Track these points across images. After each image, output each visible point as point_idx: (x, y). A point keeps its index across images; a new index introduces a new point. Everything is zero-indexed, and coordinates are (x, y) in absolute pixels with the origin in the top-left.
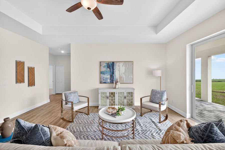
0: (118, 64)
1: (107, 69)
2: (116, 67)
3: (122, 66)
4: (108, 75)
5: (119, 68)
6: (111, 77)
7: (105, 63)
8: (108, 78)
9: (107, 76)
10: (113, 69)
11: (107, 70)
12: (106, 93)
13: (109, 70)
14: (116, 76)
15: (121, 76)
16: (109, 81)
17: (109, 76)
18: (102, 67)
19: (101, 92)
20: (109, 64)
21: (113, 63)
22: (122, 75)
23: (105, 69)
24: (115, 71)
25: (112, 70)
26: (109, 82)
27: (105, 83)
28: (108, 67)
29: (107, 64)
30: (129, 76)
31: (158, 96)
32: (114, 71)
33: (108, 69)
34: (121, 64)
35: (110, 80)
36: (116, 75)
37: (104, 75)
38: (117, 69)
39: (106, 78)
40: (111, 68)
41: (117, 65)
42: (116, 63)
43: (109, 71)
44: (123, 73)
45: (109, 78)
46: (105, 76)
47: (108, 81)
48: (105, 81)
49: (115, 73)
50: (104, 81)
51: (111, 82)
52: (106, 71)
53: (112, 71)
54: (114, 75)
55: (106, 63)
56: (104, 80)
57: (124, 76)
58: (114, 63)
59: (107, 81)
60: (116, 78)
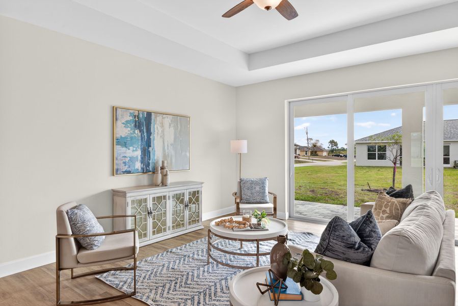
0: (159, 118)
1: (134, 132)
2: (156, 127)
3: (169, 125)
4: (136, 150)
5: (163, 131)
6: (145, 155)
7: (129, 115)
8: (137, 157)
9: (133, 151)
10: (149, 133)
11: (132, 135)
12: (146, 200)
13: (139, 134)
14: (155, 151)
15: (167, 151)
16: (138, 165)
17: (139, 153)
18: (119, 124)
19: (132, 199)
20: (138, 116)
21: (149, 114)
22: (168, 149)
23: (127, 131)
24: (154, 140)
25: (145, 134)
26: (140, 169)
27: (129, 172)
28: (135, 126)
29: (135, 116)
30: (182, 152)
31: (258, 188)
32: (151, 137)
33: (137, 131)
34: (167, 120)
35: (142, 162)
36: (156, 149)
37: (124, 149)
38: (158, 133)
39: (132, 159)
40: (145, 130)
41: (158, 123)
42: (156, 117)
43: (140, 138)
44: (171, 145)
45: (139, 158)
46: (128, 151)
47: (136, 167)
48: (129, 167)
49: (154, 144)
50: (126, 168)
51: (143, 169)
52: (132, 138)
53: (146, 137)
54: (150, 149)
55: (130, 113)
56: (125, 163)
57: (173, 153)
58: (151, 115)
59: (134, 167)
60: (156, 158)
